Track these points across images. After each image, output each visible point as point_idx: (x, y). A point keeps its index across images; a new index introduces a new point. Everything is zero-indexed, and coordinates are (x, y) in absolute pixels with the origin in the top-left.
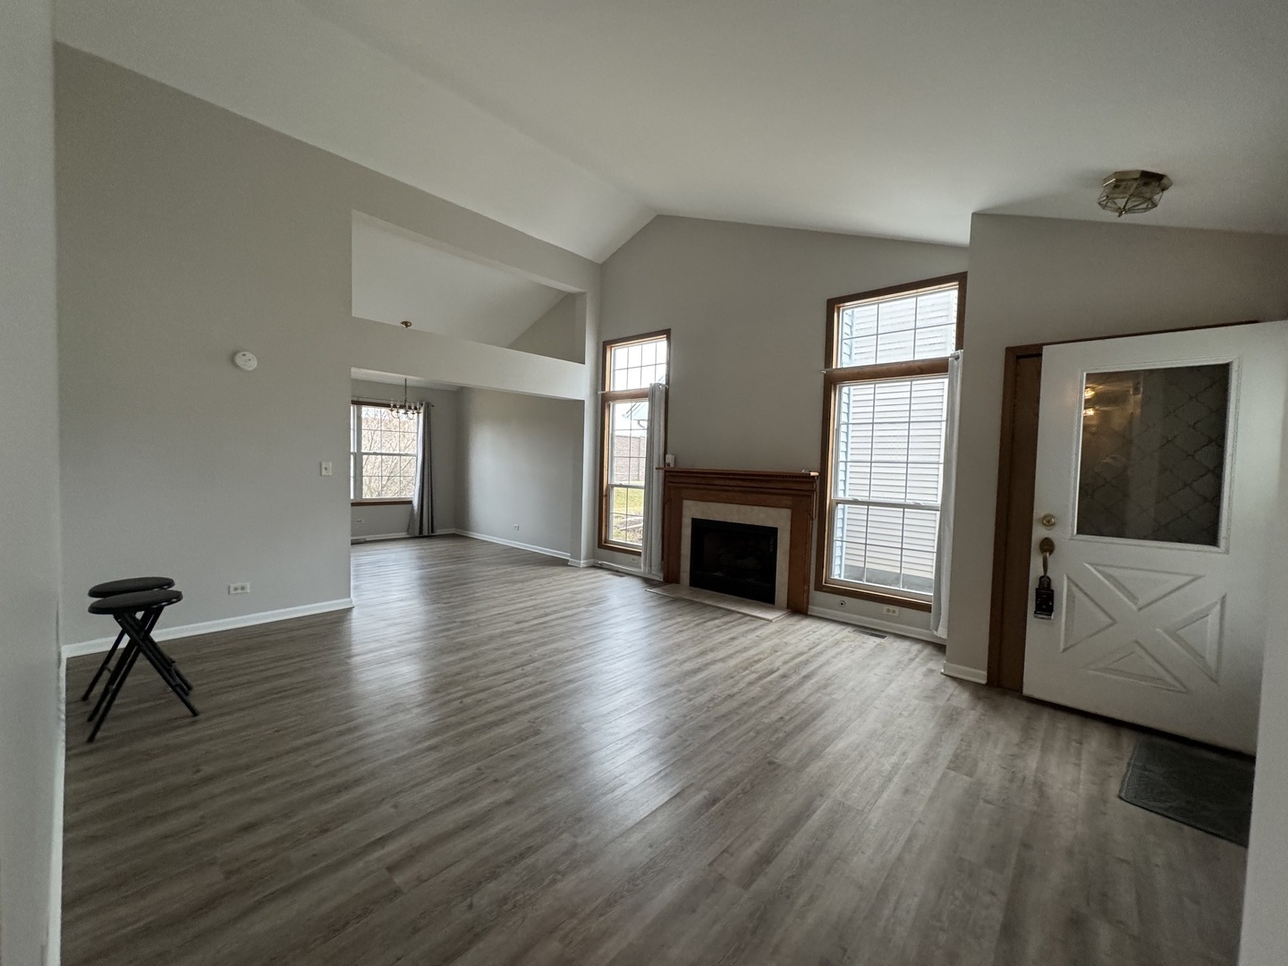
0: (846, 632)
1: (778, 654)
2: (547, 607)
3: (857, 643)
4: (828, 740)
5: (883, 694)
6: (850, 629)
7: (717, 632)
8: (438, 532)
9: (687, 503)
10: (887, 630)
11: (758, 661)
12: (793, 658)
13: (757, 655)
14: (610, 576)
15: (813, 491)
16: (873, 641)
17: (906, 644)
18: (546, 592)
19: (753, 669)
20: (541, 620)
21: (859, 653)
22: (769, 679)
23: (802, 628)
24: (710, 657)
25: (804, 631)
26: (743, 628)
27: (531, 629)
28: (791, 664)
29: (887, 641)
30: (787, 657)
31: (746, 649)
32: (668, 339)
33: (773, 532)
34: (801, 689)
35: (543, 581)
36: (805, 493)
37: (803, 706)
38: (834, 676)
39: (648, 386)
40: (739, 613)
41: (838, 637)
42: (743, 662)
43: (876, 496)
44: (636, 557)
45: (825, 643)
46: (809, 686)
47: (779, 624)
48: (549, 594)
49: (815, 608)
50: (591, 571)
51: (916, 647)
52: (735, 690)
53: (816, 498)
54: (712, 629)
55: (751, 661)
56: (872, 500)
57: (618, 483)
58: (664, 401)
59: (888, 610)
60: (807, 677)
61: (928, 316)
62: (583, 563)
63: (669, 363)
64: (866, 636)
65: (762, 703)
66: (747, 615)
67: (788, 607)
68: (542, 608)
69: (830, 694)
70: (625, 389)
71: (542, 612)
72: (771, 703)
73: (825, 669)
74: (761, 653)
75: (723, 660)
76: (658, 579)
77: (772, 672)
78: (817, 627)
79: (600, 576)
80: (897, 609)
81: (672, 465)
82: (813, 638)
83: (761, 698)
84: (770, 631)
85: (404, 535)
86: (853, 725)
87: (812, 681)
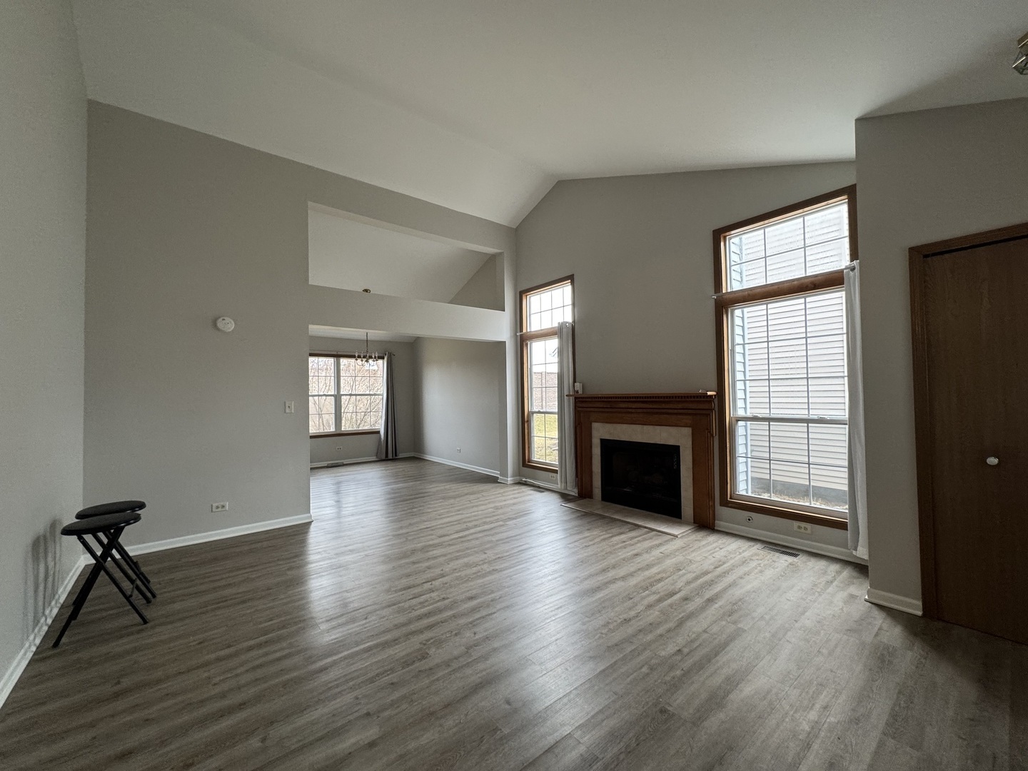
0: (756, 549)
1: (681, 573)
2: (470, 522)
3: (766, 562)
4: (733, 682)
5: (797, 625)
6: (759, 546)
7: (621, 548)
8: (401, 456)
9: (595, 425)
10: (799, 547)
11: (660, 580)
12: (697, 578)
13: (659, 573)
14: (532, 492)
15: (711, 410)
16: (785, 560)
17: (821, 564)
18: (473, 507)
19: (654, 589)
20: (461, 534)
21: (769, 573)
22: (670, 601)
23: (708, 544)
24: (611, 574)
25: (709, 548)
26: (647, 544)
27: (451, 543)
28: (693, 585)
29: (800, 560)
30: (690, 576)
31: (649, 567)
32: (572, 283)
33: (676, 449)
34: (704, 615)
35: (472, 497)
36: (704, 412)
37: (705, 636)
38: (740, 600)
39: (557, 325)
40: (646, 528)
41: (746, 554)
42: (644, 581)
43: (776, 413)
44: (554, 475)
45: (732, 562)
46: (713, 610)
47: (685, 540)
48: (475, 509)
49: (722, 523)
50: (517, 487)
51: (834, 567)
52: (632, 613)
53: (714, 416)
54: (617, 544)
55: (652, 580)
56: (772, 416)
57: (537, 410)
58: (572, 337)
59: (799, 527)
60: (711, 601)
61: (817, 233)
62: (510, 480)
63: (574, 304)
64: (777, 554)
65: (660, 631)
66: (653, 530)
67: (695, 522)
68: (464, 522)
69: (735, 623)
70: (540, 329)
71: (464, 526)
72: (669, 631)
73: (730, 592)
74: (664, 571)
75: (623, 578)
76: (573, 494)
77: (672, 594)
78: (724, 543)
79: (523, 492)
80: (809, 526)
81: (580, 392)
82: (719, 555)
83: (659, 624)
84: (674, 547)
85: (374, 458)
86: (761, 664)
87: (717, 606)
